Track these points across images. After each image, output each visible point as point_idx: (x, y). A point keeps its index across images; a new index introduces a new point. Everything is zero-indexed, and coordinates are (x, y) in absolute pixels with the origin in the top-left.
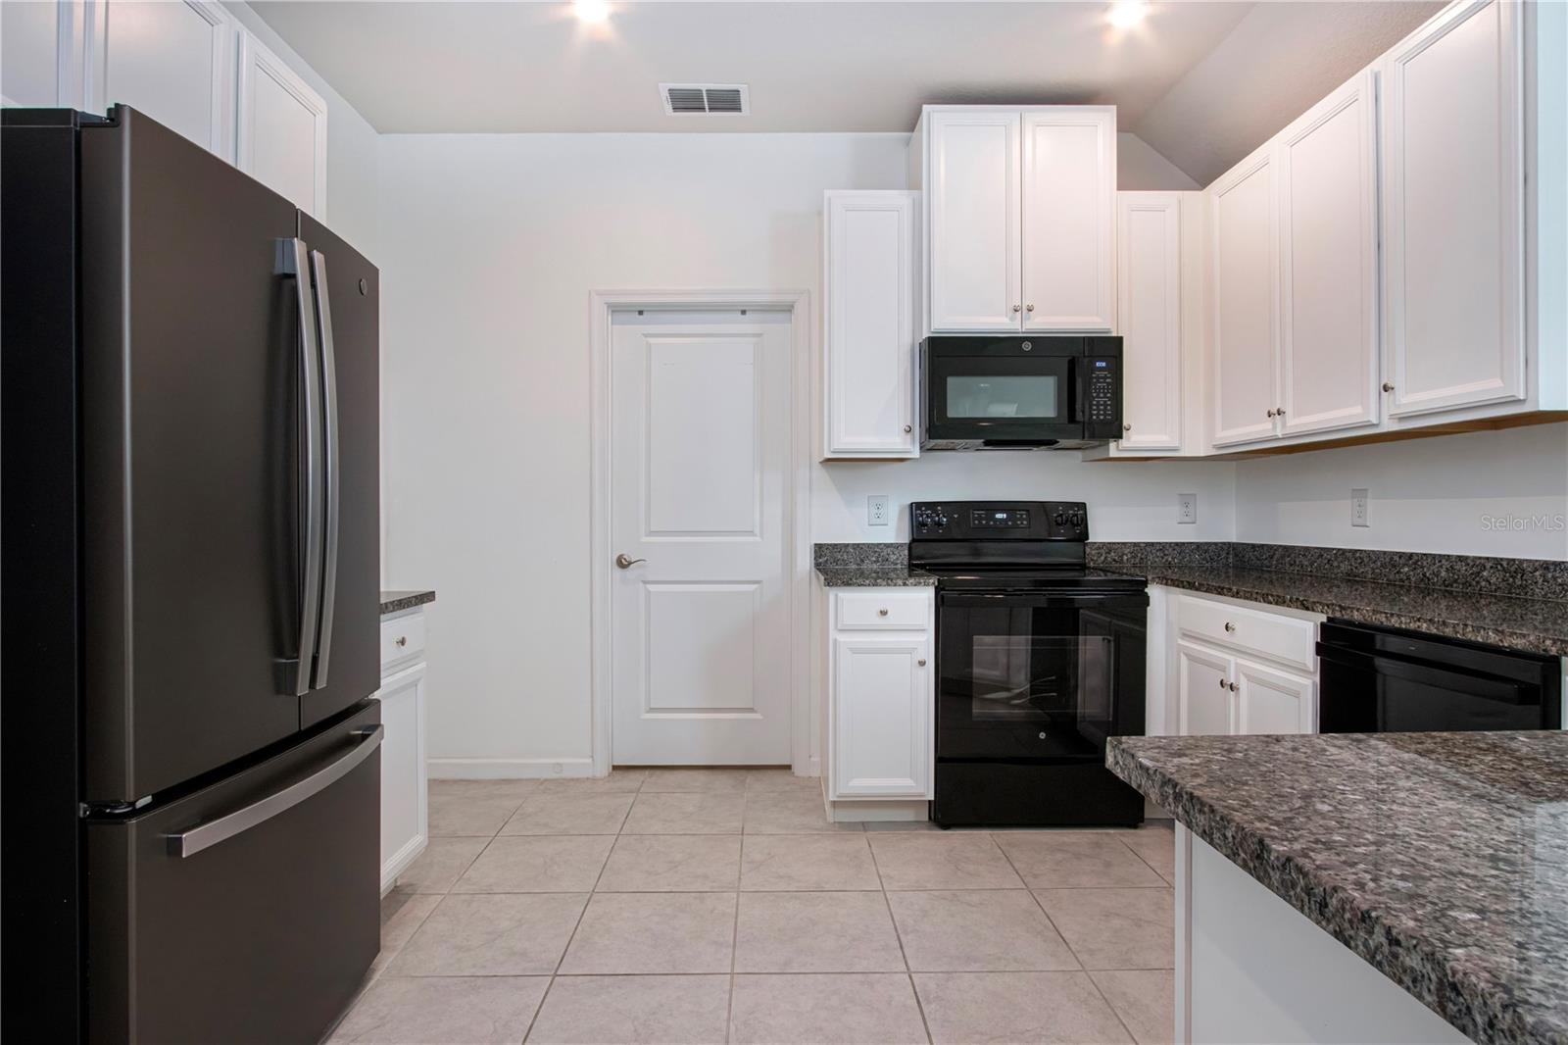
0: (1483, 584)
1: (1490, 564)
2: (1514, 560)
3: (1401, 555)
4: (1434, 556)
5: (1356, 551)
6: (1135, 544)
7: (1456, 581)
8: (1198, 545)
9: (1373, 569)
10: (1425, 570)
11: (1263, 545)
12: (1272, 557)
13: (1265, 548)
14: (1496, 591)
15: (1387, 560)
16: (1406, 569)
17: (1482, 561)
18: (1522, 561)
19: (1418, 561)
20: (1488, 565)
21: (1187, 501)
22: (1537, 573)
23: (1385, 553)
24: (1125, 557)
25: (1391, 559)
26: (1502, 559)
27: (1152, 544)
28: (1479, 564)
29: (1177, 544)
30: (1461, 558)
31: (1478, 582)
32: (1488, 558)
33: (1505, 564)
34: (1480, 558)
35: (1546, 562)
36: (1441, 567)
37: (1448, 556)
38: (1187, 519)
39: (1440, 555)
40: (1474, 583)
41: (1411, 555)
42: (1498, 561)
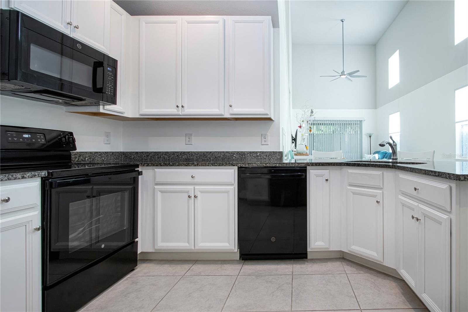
0: (234, 158)
1: (236, 153)
2: (242, 152)
3: (207, 152)
4: (219, 152)
5: (190, 152)
6: (91, 153)
7: (226, 158)
8: (113, 153)
9: (196, 157)
10: (216, 156)
11: (143, 152)
12: (148, 156)
13: (144, 153)
14: (237, 159)
15: (202, 154)
16: (209, 156)
17: (234, 152)
18: (244, 152)
19: (213, 153)
20: (235, 153)
21: (108, 135)
22: (248, 154)
23: (201, 152)
24: (87, 158)
25: (204, 153)
26: (239, 152)
27: (97, 152)
28: (233, 153)
29: (106, 152)
30: (227, 152)
31: (232, 158)
32: (235, 152)
33: (240, 153)
34: (233, 152)
35: (250, 152)
36: (221, 155)
37: (223, 152)
38: (108, 142)
39: (221, 152)
40: (231, 158)
41: (211, 152)
42: (238, 152)
